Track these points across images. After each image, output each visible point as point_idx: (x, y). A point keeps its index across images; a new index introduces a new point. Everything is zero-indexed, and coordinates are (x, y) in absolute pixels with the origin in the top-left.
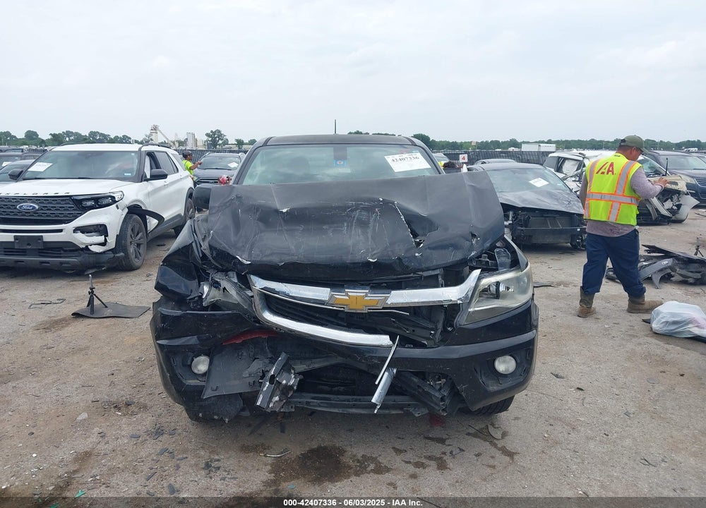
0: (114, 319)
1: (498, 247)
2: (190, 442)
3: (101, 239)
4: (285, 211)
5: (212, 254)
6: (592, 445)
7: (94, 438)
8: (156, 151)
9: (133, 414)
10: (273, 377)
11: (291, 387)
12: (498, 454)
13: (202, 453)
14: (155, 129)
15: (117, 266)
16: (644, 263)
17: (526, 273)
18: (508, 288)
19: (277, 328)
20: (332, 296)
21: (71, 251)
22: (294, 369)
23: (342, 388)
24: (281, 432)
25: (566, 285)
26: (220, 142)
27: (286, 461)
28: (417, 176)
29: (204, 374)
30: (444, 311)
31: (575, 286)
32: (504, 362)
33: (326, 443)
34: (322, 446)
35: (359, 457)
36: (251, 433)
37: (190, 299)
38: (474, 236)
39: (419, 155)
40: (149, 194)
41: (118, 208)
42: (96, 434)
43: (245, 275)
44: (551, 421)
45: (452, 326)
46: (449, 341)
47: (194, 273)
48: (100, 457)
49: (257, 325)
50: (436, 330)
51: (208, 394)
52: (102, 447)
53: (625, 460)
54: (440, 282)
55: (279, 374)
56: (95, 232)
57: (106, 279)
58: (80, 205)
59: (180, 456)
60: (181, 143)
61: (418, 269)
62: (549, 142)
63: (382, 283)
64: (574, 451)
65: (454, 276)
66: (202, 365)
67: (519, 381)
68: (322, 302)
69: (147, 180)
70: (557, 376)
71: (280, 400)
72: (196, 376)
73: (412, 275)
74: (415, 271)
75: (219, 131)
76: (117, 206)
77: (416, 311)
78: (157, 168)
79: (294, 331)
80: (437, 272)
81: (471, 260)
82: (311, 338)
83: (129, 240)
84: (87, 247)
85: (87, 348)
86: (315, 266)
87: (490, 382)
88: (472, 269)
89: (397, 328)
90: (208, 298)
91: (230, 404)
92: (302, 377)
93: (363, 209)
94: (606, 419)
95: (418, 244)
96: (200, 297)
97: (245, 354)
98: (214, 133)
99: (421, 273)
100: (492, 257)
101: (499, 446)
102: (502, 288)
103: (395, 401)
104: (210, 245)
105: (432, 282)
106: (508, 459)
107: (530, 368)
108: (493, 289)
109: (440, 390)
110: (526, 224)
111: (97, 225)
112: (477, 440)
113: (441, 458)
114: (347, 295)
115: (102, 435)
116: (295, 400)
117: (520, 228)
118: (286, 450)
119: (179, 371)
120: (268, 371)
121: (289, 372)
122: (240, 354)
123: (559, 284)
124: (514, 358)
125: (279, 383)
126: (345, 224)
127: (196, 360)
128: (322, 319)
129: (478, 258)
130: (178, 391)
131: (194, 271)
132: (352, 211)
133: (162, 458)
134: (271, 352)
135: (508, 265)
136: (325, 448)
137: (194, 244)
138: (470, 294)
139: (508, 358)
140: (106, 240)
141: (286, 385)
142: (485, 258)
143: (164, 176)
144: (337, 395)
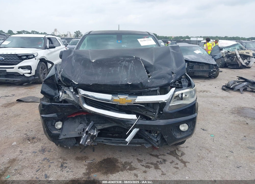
0: (32, 103)
1: (183, 78)
2: (56, 155)
3: (29, 71)
4: (93, 61)
5: (62, 79)
6: (217, 159)
7: (18, 153)
8: (51, 37)
9: (35, 143)
10: (87, 132)
11: (95, 136)
12: (179, 162)
13: (60, 160)
14: (56, 30)
15: (36, 81)
16: (237, 84)
17: (194, 89)
18: (186, 96)
19: (89, 111)
20: (112, 98)
21: (17, 76)
22: (96, 128)
23: (117, 135)
24: (93, 151)
25: (207, 92)
26: (80, 35)
27: (94, 164)
28: (150, 47)
29: (60, 129)
30: (159, 105)
31: (210, 92)
32: (183, 126)
33: (111, 156)
34: (109, 157)
35: (123, 162)
36: (81, 152)
37: (55, 98)
38: (173, 73)
39: (151, 39)
40: (48, 54)
41: (36, 59)
42: (19, 151)
43: (76, 88)
44: (201, 148)
45: (162, 111)
46: (161, 118)
47: (56, 87)
48: (19, 161)
49: (81, 110)
50: (155, 113)
51: (62, 137)
52: (21, 157)
53: (231, 166)
54: (158, 93)
55: (90, 130)
56: (27, 69)
57: (32, 87)
58: (21, 58)
59: (51, 161)
60: (65, 36)
61: (149, 87)
62: (201, 37)
63: (134, 93)
64: (210, 162)
65: (164, 90)
66: (59, 125)
67: (189, 134)
68: (108, 101)
69: (48, 49)
70: (203, 130)
71: (90, 141)
72: (57, 130)
73: (146, 90)
74: (148, 88)
75: (79, 31)
76: (35, 59)
77: (147, 105)
78: (52, 44)
79: (96, 113)
80: (157, 89)
81: (171, 83)
82: (104, 116)
83: (40, 72)
84: (24, 74)
85: (20, 114)
86: (105, 85)
87: (177, 134)
88: (172, 87)
89: (140, 111)
90: (62, 97)
91: (71, 141)
92: (99, 131)
93: (127, 61)
94: (223, 147)
95: (149, 76)
96: (59, 97)
97: (77, 121)
98: (77, 32)
99: (150, 89)
100: (180, 82)
101: (180, 159)
102: (184, 96)
103: (138, 141)
104: (61, 75)
105: (154, 93)
106: (183, 164)
107: (194, 129)
108: (180, 96)
109: (156, 137)
110: (192, 67)
111: (28, 66)
112: (171, 156)
113: (156, 164)
114: (119, 98)
115: (21, 152)
116: (97, 140)
117: (190, 69)
118: (94, 159)
119: (50, 127)
120: (85, 129)
121: (94, 129)
122: (75, 121)
123: (204, 91)
124: (187, 124)
125: (90, 134)
126: (119, 67)
127: (56, 123)
128: (108, 107)
129: (174, 82)
130: (50, 136)
131: (56, 86)
132: (122, 62)
133: (44, 162)
134: (87, 120)
135: (187, 86)
136: (110, 159)
137: (55, 75)
138: (170, 98)
139: (185, 124)
140: (31, 72)
141: (93, 135)
142: (177, 83)
143: (54, 47)
144: (114, 138)
